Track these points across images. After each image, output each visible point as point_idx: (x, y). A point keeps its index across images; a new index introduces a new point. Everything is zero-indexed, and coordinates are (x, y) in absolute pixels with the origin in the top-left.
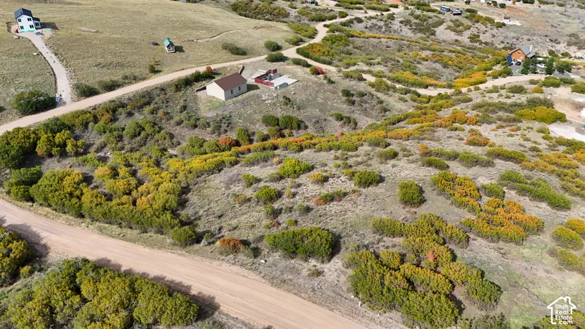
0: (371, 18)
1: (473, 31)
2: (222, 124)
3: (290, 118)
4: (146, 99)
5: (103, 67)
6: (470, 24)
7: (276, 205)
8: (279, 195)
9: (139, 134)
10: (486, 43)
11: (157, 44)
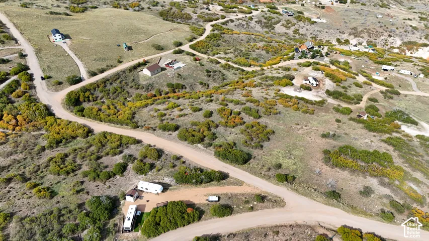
0: (239, 19)
1: (297, 27)
2: (149, 87)
3: (179, 84)
4: (117, 76)
5: (97, 60)
6: (296, 22)
7: (163, 118)
8: (165, 115)
9: (116, 92)
10: (302, 35)
11: (120, 46)
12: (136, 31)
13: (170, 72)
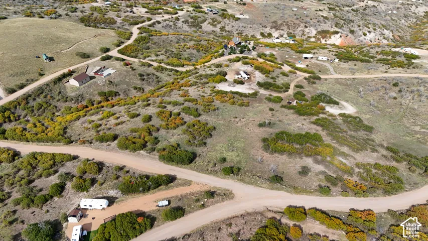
0: (165, 20)
1: (222, 24)
2: (79, 98)
3: (111, 92)
4: (40, 91)
5: (14, 76)
6: (221, 20)
7: (99, 129)
8: (101, 125)
9: (41, 108)
10: (229, 31)
11: (39, 57)
12: (57, 40)
13: (100, 80)
